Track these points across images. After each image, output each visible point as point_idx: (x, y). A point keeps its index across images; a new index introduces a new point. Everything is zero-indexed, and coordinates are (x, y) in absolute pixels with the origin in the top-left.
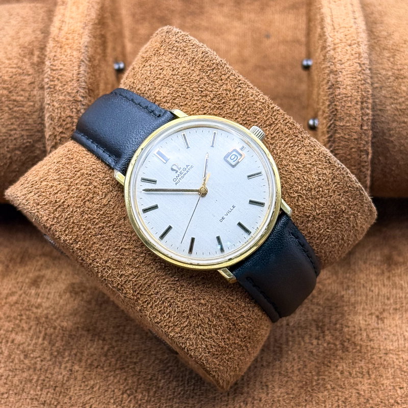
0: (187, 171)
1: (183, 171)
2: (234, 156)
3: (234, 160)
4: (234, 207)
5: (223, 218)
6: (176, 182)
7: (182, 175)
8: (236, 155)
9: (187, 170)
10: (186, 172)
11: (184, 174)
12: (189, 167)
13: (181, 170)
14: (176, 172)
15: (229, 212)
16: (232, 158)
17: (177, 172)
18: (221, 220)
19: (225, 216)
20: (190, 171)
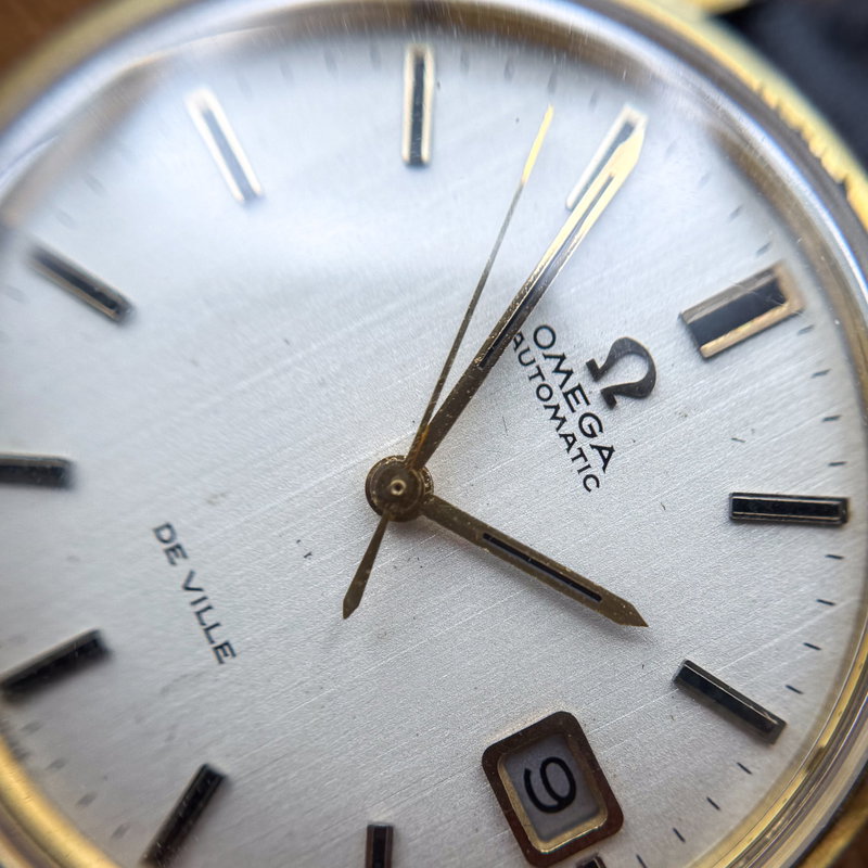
0: (570, 441)
1: (582, 409)
2: (562, 788)
3: (536, 779)
4: (223, 650)
5: (175, 551)
6: (529, 342)
7: (558, 399)
8: (563, 803)
9: (583, 443)
10: (571, 427)
11: (564, 411)
12: (594, 458)
13: (597, 406)
14: (591, 365)
15: (202, 609)
16: (552, 769)
17: (596, 372)
18: (166, 534)
19: (183, 567)
20: (564, 459)
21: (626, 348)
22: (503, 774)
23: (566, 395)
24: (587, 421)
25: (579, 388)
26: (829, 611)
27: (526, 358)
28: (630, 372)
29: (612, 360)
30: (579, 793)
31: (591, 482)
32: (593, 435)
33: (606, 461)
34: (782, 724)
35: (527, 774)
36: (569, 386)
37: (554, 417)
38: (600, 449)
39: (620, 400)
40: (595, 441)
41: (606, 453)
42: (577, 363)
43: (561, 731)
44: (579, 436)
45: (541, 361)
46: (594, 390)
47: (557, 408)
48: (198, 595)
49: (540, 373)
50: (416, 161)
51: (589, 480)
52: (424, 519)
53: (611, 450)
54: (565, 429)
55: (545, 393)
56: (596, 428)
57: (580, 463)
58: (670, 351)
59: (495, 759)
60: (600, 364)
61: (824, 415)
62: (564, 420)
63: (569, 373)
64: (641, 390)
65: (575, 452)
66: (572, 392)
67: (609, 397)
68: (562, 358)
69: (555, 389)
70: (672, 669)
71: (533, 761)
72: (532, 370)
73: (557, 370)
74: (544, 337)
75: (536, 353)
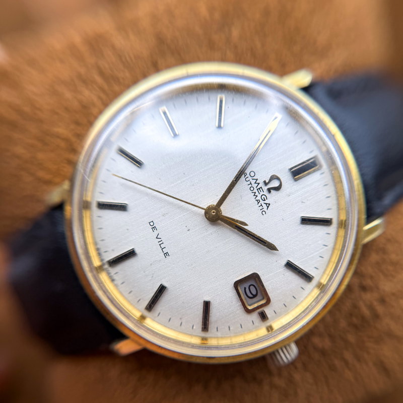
0: (258, 201)
1: (262, 193)
2: (254, 292)
3: (247, 290)
4: (166, 254)
5: (154, 228)
6: (248, 175)
7: (255, 190)
8: (255, 296)
9: (262, 202)
10: (259, 198)
11: (257, 194)
13: (266, 193)
14: (265, 182)
15: (161, 243)
16: (252, 287)
17: (266, 184)
18: (152, 224)
19: (156, 232)
20: (256, 207)
21: (274, 178)
22: (239, 288)
23: (257, 189)
24: (263, 196)
25: (261, 188)
26: (326, 248)
27: (247, 179)
28: (275, 184)
29: (270, 180)
30: (259, 294)
31: (264, 213)
32: (265, 200)
33: (268, 207)
34: (313, 277)
35: (245, 288)
36: (258, 187)
37: (254, 195)
38: (266, 204)
39: (272, 191)
40: (265, 202)
41: (268, 205)
42: (261, 181)
43: (255, 277)
44: (261, 200)
45: (251, 180)
46: (265, 188)
47: (255, 193)
48: (160, 240)
49: (251, 184)
50: (219, 127)
51: (263, 212)
52: (220, 221)
53: (269, 204)
54: (257, 198)
55: (252, 189)
56: (265, 198)
57: (261, 207)
58: (286, 178)
59: (237, 284)
60: (267, 182)
61: (327, 196)
62: (257, 196)
63: (259, 184)
64: (277, 189)
65: (260, 204)
66: (259, 189)
67: (269, 190)
68: (257, 180)
69: (255, 188)
70: (285, 262)
71: (246, 285)
72: (249, 183)
73: (255, 183)
74: (252, 174)
75: (250, 178)
